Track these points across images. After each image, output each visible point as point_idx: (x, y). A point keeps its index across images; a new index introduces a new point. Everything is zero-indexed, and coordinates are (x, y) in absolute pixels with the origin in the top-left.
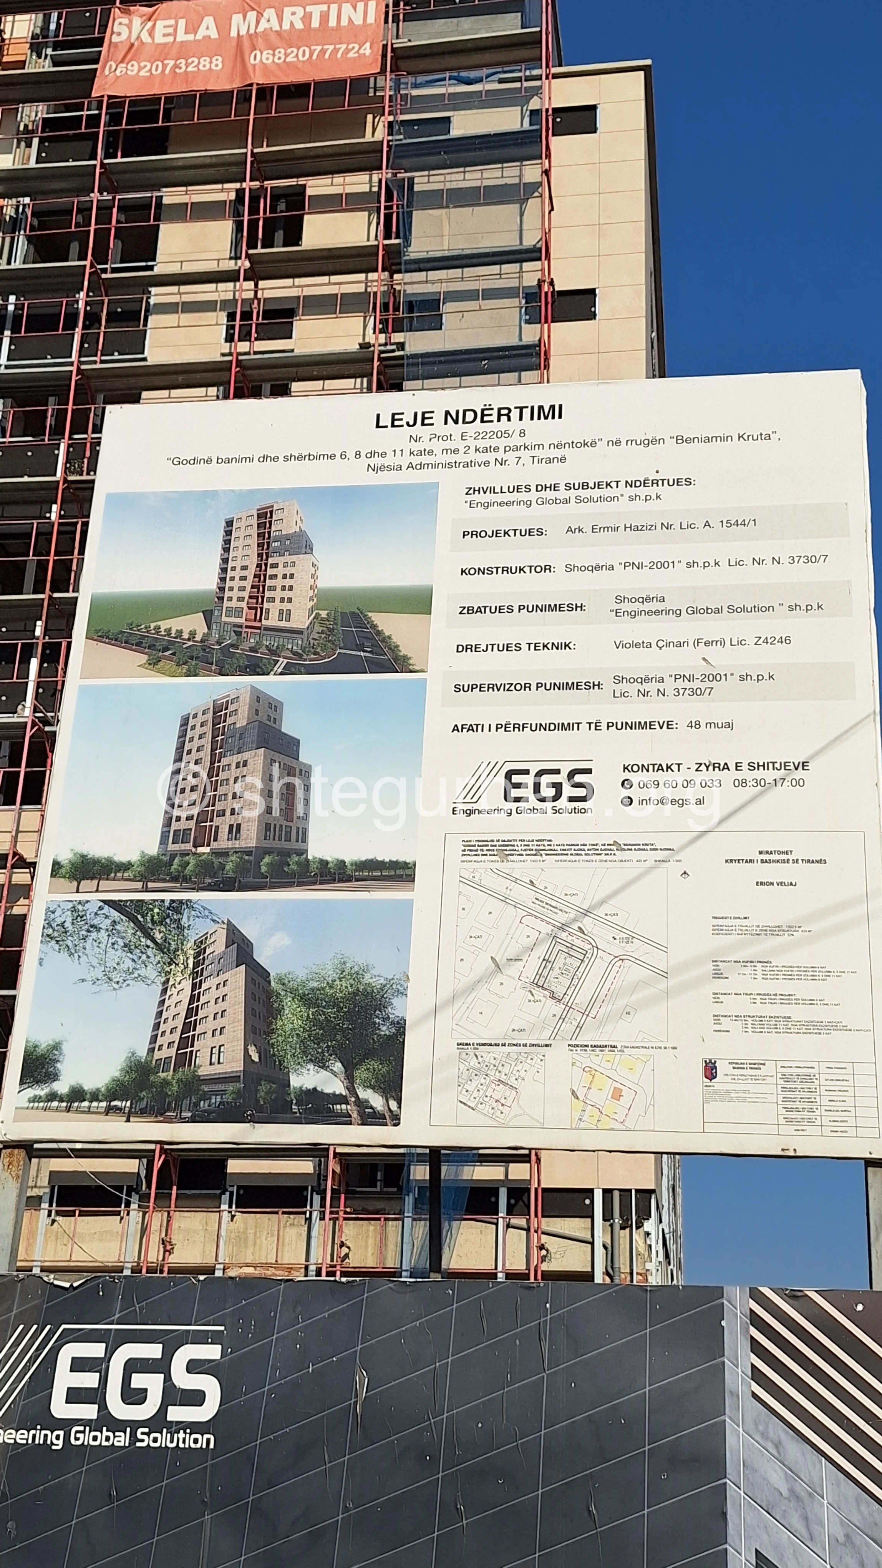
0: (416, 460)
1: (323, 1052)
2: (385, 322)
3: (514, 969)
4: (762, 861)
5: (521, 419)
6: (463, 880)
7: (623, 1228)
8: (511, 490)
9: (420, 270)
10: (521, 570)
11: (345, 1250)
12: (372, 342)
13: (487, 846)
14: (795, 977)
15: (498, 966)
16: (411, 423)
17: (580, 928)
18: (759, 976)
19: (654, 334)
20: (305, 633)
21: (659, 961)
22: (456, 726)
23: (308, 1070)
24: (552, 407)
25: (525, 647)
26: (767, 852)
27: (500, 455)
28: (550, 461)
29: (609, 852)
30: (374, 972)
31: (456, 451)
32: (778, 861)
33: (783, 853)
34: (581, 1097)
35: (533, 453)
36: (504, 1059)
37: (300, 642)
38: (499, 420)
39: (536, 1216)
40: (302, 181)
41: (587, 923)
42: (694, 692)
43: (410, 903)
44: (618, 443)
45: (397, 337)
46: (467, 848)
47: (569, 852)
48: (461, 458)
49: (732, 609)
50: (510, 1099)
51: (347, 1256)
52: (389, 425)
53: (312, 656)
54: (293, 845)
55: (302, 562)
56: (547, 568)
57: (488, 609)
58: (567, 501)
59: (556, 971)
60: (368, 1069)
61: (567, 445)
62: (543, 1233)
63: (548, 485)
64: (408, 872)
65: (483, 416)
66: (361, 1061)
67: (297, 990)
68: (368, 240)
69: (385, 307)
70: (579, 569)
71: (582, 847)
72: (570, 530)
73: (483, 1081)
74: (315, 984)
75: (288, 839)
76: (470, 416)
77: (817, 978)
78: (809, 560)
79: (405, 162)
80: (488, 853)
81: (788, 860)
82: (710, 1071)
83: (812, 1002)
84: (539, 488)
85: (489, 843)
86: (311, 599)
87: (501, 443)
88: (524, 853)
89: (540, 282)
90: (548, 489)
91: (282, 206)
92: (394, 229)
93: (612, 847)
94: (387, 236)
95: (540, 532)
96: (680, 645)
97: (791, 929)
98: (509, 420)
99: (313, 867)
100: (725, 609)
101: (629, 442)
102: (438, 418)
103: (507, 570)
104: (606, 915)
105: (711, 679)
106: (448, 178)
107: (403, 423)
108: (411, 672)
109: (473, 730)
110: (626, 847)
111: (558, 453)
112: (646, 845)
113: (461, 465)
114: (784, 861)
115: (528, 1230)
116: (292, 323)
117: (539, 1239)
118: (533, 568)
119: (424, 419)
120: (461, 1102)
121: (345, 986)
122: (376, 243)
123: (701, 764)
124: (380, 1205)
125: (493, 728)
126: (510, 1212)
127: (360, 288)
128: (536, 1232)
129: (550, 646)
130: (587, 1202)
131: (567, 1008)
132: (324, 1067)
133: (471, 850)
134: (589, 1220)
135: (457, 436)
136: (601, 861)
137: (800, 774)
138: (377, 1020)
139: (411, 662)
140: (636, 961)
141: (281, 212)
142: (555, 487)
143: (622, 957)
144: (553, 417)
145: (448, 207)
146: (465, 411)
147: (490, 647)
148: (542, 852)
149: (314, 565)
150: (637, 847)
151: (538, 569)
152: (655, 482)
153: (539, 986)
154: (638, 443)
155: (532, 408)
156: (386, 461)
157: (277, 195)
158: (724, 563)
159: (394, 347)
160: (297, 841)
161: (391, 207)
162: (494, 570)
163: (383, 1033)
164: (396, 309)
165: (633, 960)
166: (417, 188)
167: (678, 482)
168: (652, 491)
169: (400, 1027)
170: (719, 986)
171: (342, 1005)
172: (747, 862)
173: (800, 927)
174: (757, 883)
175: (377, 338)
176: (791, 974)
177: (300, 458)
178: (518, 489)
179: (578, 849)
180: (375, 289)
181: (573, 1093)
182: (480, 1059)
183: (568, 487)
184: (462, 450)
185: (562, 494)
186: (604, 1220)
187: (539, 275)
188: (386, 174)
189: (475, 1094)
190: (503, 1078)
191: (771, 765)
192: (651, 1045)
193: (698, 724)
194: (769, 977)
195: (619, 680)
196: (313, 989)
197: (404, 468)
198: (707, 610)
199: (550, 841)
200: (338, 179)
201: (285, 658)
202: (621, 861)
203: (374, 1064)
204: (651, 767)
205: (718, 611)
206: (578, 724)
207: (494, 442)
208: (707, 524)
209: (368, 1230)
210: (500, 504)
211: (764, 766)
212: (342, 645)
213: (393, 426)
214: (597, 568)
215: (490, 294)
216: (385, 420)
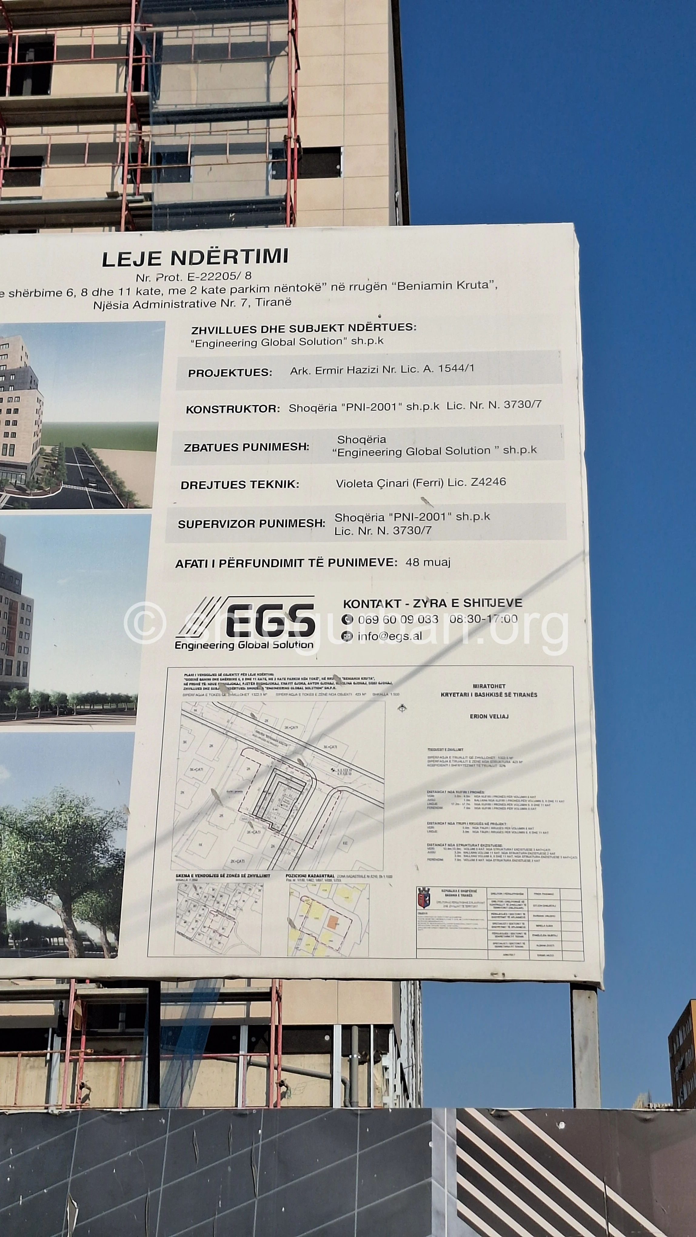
0: (142, 299)
1: (40, 885)
2: (132, 172)
3: (235, 802)
4: (476, 695)
5: (247, 262)
6: (185, 713)
7: (361, 1063)
8: (237, 331)
9: (169, 123)
10: (246, 409)
11: (85, 1091)
12: (120, 192)
13: (209, 679)
14: (506, 807)
15: (217, 797)
16: (138, 263)
17: (299, 760)
18: (472, 806)
19: (398, 194)
20: (29, 468)
21: (374, 790)
22: (180, 561)
23: (25, 903)
24: (278, 251)
25: (249, 485)
26: (481, 686)
27: (226, 296)
28: (275, 303)
29: (329, 686)
30: (94, 805)
31: (182, 291)
32: (491, 695)
33: (496, 686)
34: (298, 926)
35: (259, 295)
36: (222, 890)
37: (24, 477)
38: (225, 262)
39: (276, 1053)
40: (50, 31)
41: (307, 756)
42: (413, 531)
43: (132, 735)
44: (341, 288)
45: (146, 188)
46: (189, 682)
47: (290, 686)
48: (187, 298)
49: (450, 451)
50: (228, 930)
51: (87, 1097)
52: (117, 264)
53: (36, 491)
54: (13, 678)
55: (27, 396)
56: (272, 408)
57: (213, 447)
58: (291, 343)
59: (276, 802)
60: (86, 902)
61: (292, 288)
62: (283, 1070)
63: (273, 327)
64: (130, 705)
65: (210, 258)
66: (80, 894)
67: (15, 823)
68: (117, 91)
69: (134, 158)
70: (304, 409)
71: (303, 681)
72: (294, 371)
73: (201, 912)
74: (34, 818)
75: (9, 673)
76: (197, 258)
77: (527, 807)
78: (523, 404)
79: (155, 17)
80: (210, 686)
81: (501, 693)
82: (424, 899)
83: (521, 831)
84: (265, 329)
85: (212, 677)
86: (36, 434)
87: (228, 284)
88: (246, 687)
89: (287, 139)
90: (273, 331)
91: (31, 55)
92: (143, 82)
93: (331, 681)
94: (136, 88)
95: (265, 373)
96: (400, 484)
97: (503, 760)
98: (235, 262)
99: (34, 701)
100: (444, 451)
101: (353, 287)
102: (166, 258)
103: (232, 409)
104: (325, 747)
105: (429, 518)
106: (197, 33)
107: (131, 262)
108: (136, 507)
109: (197, 565)
110: (346, 681)
111: (283, 296)
112: (365, 679)
113: (188, 305)
114: (497, 695)
115: (268, 1067)
116: (40, 170)
117: (279, 1075)
118: (258, 408)
119: (151, 259)
120: (179, 933)
121: (64, 820)
122: (125, 95)
123: (419, 600)
124: (121, 1045)
125: (217, 563)
126: (251, 1049)
127: (109, 139)
128: (276, 1068)
129: (273, 484)
130: (327, 1038)
131: (286, 839)
132: (42, 900)
133: (193, 684)
134: (329, 1056)
135: (184, 277)
136: (321, 694)
137: (514, 610)
138: (96, 853)
139: (136, 498)
140: (354, 792)
141: (30, 61)
142: (280, 329)
143: (340, 789)
144: (279, 261)
145: (195, 62)
146: (191, 253)
147: (214, 484)
148: (264, 686)
149: (39, 401)
150: (356, 681)
151: (263, 409)
152: (377, 327)
153: (258, 818)
154: (362, 288)
155: (259, 251)
156: (113, 299)
157: (26, 45)
158: (443, 406)
159: (142, 197)
160: (18, 675)
161: (140, 60)
162: (220, 409)
163: (102, 866)
164: (145, 159)
165: (351, 791)
166: (165, 43)
167: (399, 327)
168: (374, 335)
169: (120, 860)
170: (434, 816)
171: (60, 838)
172: (461, 695)
173: (511, 758)
174: (471, 716)
175: (125, 188)
176: (501, 803)
177: (26, 294)
178: (244, 330)
179: (299, 684)
180: (123, 140)
181: (291, 923)
182: (199, 891)
183: (293, 329)
184: (189, 291)
185: (287, 336)
186: (343, 1055)
187: (285, 132)
188: (134, 28)
189: (194, 925)
190: (222, 908)
191: (486, 602)
192: (367, 874)
193: (417, 561)
194: (481, 807)
195: (340, 517)
196: (31, 823)
197: (131, 306)
198: (426, 452)
199: (272, 675)
200: (87, 30)
201: (8, 492)
202: (341, 694)
203: (92, 897)
204: (371, 603)
205: (437, 452)
206: (301, 560)
207: (221, 284)
208: (427, 368)
209: (109, 1072)
210: (226, 344)
211: (479, 602)
212: (66, 480)
213: (120, 264)
214: (321, 408)
215: (238, 149)
216: (113, 259)
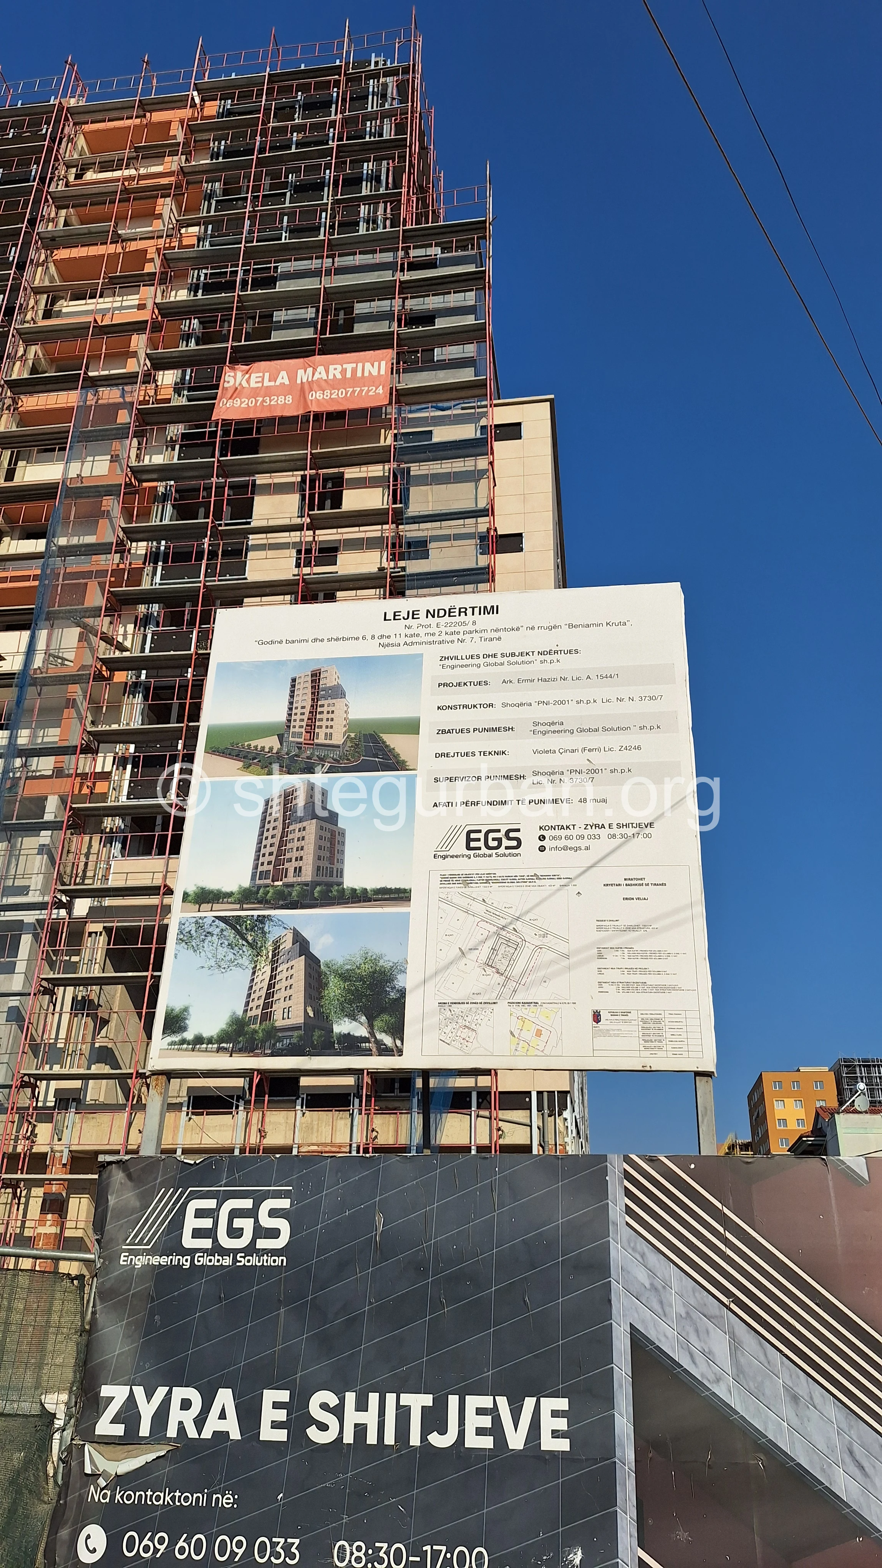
0: (409, 640)
1: (354, 1010)
2: (394, 554)
3: (473, 955)
4: (626, 885)
5: (473, 614)
6: (441, 900)
7: (549, 1116)
8: (468, 658)
9: (415, 523)
10: (475, 706)
11: (374, 1134)
12: (386, 567)
13: (455, 878)
14: (648, 957)
15: (463, 953)
16: (406, 617)
17: (514, 928)
18: (626, 957)
19: (559, 560)
20: (341, 747)
21: (563, 948)
23: (345, 1022)
24: (492, 607)
25: (477, 754)
26: (629, 879)
27: (461, 637)
28: (491, 640)
29: (532, 881)
30: (386, 958)
31: (433, 634)
32: (636, 885)
33: (639, 879)
34: (516, 1036)
35: (481, 635)
36: (467, 1012)
37: (338, 753)
38: (460, 615)
39: (495, 1110)
40: (341, 470)
41: (518, 925)
43: (408, 914)
44: (533, 628)
45: (402, 564)
46: (443, 879)
47: (507, 881)
48: (436, 638)
49: (605, 729)
50: (472, 1038)
51: (376, 1137)
52: (392, 619)
53: (346, 761)
54: (334, 879)
55: (339, 703)
56: (491, 705)
57: (454, 731)
58: (502, 664)
59: (500, 956)
60: (382, 1021)
61: (502, 630)
62: (499, 1120)
63: (490, 655)
64: (407, 895)
65: (450, 612)
66: (378, 1015)
67: (337, 971)
68: (382, 505)
69: (394, 545)
70: (510, 705)
71: (515, 878)
72: (504, 681)
73: (455, 1024)
74: (349, 967)
75: (332, 876)
76: (442, 613)
77: (662, 957)
78: (651, 698)
79: (405, 458)
80: (456, 882)
81: (643, 884)
82: (597, 1017)
83: (658, 973)
84: (485, 656)
85: (457, 877)
86: (345, 726)
87: (461, 629)
88: (479, 882)
89: (488, 530)
90: (490, 657)
91: (329, 485)
92: (398, 499)
93: (533, 878)
94: (394, 502)
95: (486, 683)
96: (573, 751)
97: (645, 927)
98: (466, 615)
99: (347, 893)
100: (601, 729)
101: (540, 628)
102: (423, 614)
103: (465, 706)
104: (530, 920)
106: (432, 467)
107: (401, 617)
108: (407, 770)
110: (542, 878)
111: (497, 635)
112: (554, 875)
113: (437, 642)
114: (640, 885)
115: (490, 1118)
116: (336, 555)
117: (497, 1123)
118: (482, 705)
119: (414, 615)
120: (441, 1040)
121: (367, 968)
122: (387, 507)
123: (588, 825)
124: (396, 1104)
126: (478, 1107)
127: (378, 534)
128: (495, 1119)
129: (493, 753)
130: (527, 1099)
131: (507, 979)
132: (355, 1020)
133: (445, 881)
134: (528, 1111)
135: (434, 625)
136: (526, 886)
137: (649, 830)
138: (388, 989)
139: (407, 764)
140: (549, 948)
141: (329, 488)
142: (495, 656)
143: (540, 946)
144: (493, 613)
145: (430, 485)
146: (439, 610)
147: (456, 754)
148: (490, 881)
149: (346, 705)
150: (548, 877)
151: (485, 706)
152: (556, 652)
153: (489, 966)
154: (545, 628)
155: (480, 607)
156: (390, 641)
157: (326, 478)
158: (599, 701)
159: (399, 569)
160: (337, 877)
161: (396, 485)
162: (458, 707)
163: (392, 997)
164: (401, 546)
165: (547, 948)
166: (412, 473)
167: (570, 652)
168: (554, 657)
169: (403, 993)
170: (602, 963)
171: (365, 980)
172: (617, 885)
173: (649, 925)
174: (623, 898)
175: (389, 565)
176: (646, 955)
177: (337, 639)
178: (472, 657)
179: (513, 879)
180: (387, 535)
181: (511, 1033)
182: (453, 1013)
183: (503, 655)
184: (437, 634)
185: (499, 660)
186: (538, 1111)
187: (487, 525)
188: (392, 465)
189: (450, 1035)
190: (467, 1024)
191: (630, 825)
192: (559, 1001)
194: (632, 957)
196: (347, 970)
197: (401, 645)
198: (589, 730)
199: (495, 874)
200: (364, 468)
201: (329, 762)
202: (539, 886)
203: (386, 1018)
204: (557, 827)
205: (597, 730)
207: (457, 629)
208: (589, 677)
209: (389, 1120)
210: (461, 666)
212: (364, 754)
213: (394, 619)
214: (522, 704)
215: (458, 537)
216: (390, 616)
